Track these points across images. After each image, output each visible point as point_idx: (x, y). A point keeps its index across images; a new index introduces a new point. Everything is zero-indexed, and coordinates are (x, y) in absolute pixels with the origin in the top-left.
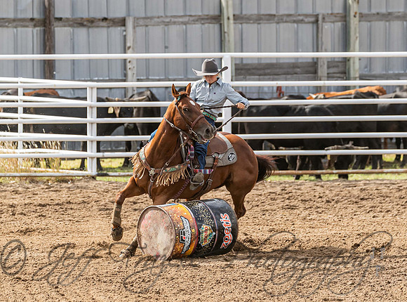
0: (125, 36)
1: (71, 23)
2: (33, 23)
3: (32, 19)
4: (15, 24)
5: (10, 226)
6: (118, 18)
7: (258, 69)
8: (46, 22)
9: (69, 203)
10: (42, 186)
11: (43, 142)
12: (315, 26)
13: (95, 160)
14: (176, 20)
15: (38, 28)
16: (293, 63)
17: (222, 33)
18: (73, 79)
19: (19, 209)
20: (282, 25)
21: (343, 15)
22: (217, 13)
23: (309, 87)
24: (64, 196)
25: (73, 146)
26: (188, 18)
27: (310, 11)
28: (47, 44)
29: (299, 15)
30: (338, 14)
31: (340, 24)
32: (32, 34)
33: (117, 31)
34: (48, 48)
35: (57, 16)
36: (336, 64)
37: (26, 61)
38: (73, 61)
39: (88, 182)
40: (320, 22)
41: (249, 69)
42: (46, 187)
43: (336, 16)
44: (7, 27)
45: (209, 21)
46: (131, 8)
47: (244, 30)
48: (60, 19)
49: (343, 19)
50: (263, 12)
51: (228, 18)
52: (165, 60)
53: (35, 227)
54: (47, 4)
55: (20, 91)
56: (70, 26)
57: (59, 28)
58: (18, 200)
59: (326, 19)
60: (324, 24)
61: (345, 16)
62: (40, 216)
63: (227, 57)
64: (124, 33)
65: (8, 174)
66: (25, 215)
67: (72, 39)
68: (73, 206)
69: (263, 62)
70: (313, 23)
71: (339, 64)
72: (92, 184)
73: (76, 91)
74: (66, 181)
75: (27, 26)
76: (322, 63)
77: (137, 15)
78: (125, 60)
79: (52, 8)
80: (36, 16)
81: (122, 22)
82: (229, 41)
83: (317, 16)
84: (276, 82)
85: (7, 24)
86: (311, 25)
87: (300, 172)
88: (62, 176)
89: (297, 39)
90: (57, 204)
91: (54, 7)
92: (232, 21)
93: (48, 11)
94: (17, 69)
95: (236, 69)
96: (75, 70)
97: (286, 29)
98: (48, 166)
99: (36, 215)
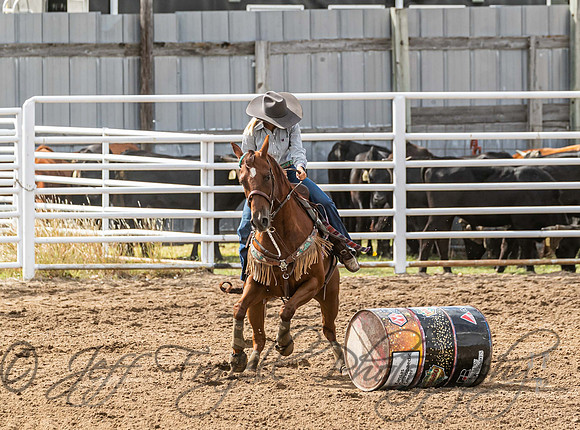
0: (254, 68)
1: (178, 50)
2: (123, 51)
3: (122, 45)
4: (97, 52)
5: (90, 339)
6: (245, 43)
7: (443, 115)
8: (142, 49)
9: (175, 306)
10: (137, 283)
11: (138, 220)
12: (525, 53)
13: (212, 245)
14: (327, 45)
15: (131, 58)
16: (494, 107)
17: (392, 64)
18: (181, 130)
19: (104, 316)
20: (478, 53)
21: (565, 38)
22: (385, 35)
23: (516, 140)
24: (167, 297)
25: (180, 225)
26: (344, 42)
27: (518, 33)
28: (144, 80)
29: (502, 38)
30: (557, 36)
31: (560, 50)
32: (121, 66)
33: (242, 62)
34: (144, 86)
35: (156, 40)
36: (554, 108)
37: (113, 104)
38: (181, 105)
39: (201, 276)
40: (532, 48)
41: (432, 116)
42: (142, 283)
43: (554, 40)
44: (86, 55)
45: (374, 47)
46: (263, 28)
47: (424, 61)
48: (162, 45)
49: (565, 44)
50: (450, 35)
51: (402, 43)
52: (312, 102)
53: (126, 340)
54: (143, 22)
55: (106, 148)
56: (175, 55)
57: (160, 58)
58: (102, 302)
59: (541, 44)
60: (538, 50)
61: (568, 40)
62: (133, 325)
63: (400, 98)
64: (254, 64)
65: (88, 266)
66: (112, 324)
67: (179, 73)
68: (180, 311)
69: (451, 105)
70: (522, 49)
71: (560, 108)
72: (208, 279)
73: (185, 147)
74: (171, 276)
75: (115, 55)
76: (535, 107)
77: (271, 39)
79: (149, 28)
80: (128, 40)
81: (251, 49)
82: (402, 76)
83: (528, 40)
84: (469, 134)
85: (86, 52)
86: (519, 52)
87: (505, 261)
88: (165, 269)
89: (500, 72)
90: (158, 309)
91: (153, 27)
92: (406, 47)
93: (144, 33)
94: (100, 116)
95: (412, 116)
96: (182, 117)
97: (484, 59)
98: (145, 254)
99: (128, 323)
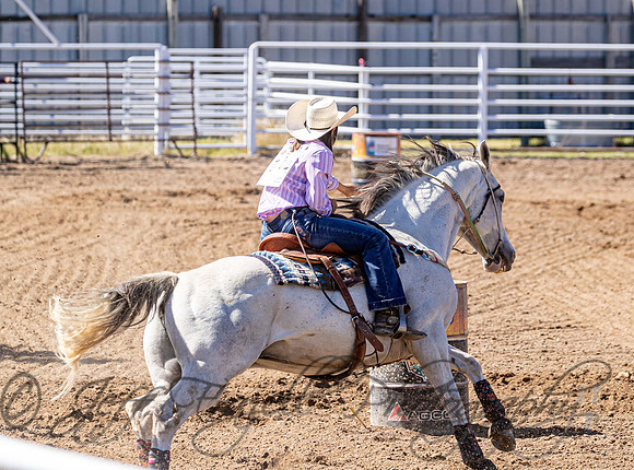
2: (348, 18)
3: (348, 15)
6: (426, 15)
15: (353, 23)
27: (599, 12)
28: (361, 37)
30: (625, 15)
33: (424, 26)
40: (609, 21)
45: (508, 18)
47: (540, 27)
48: (372, 17)
50: (557, 12)
56: (381, 21)
57: (371, 23)
59: (615, 18)
60: (613, 22)
64: (431, 28)
67: (384, 34)
77: (443, 13)
78: (431, 51)
79: (365, 6)
80: (351, 12)
81: (429, 19)
83: (606, 15)
85: (324, 18)
86: (601, 23)
91: (368, 5)
93: (361, 9)
